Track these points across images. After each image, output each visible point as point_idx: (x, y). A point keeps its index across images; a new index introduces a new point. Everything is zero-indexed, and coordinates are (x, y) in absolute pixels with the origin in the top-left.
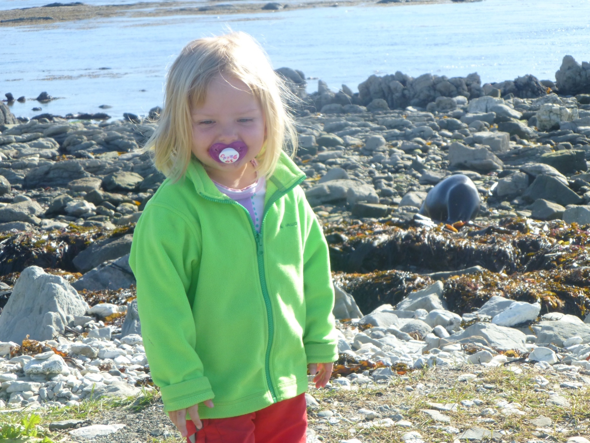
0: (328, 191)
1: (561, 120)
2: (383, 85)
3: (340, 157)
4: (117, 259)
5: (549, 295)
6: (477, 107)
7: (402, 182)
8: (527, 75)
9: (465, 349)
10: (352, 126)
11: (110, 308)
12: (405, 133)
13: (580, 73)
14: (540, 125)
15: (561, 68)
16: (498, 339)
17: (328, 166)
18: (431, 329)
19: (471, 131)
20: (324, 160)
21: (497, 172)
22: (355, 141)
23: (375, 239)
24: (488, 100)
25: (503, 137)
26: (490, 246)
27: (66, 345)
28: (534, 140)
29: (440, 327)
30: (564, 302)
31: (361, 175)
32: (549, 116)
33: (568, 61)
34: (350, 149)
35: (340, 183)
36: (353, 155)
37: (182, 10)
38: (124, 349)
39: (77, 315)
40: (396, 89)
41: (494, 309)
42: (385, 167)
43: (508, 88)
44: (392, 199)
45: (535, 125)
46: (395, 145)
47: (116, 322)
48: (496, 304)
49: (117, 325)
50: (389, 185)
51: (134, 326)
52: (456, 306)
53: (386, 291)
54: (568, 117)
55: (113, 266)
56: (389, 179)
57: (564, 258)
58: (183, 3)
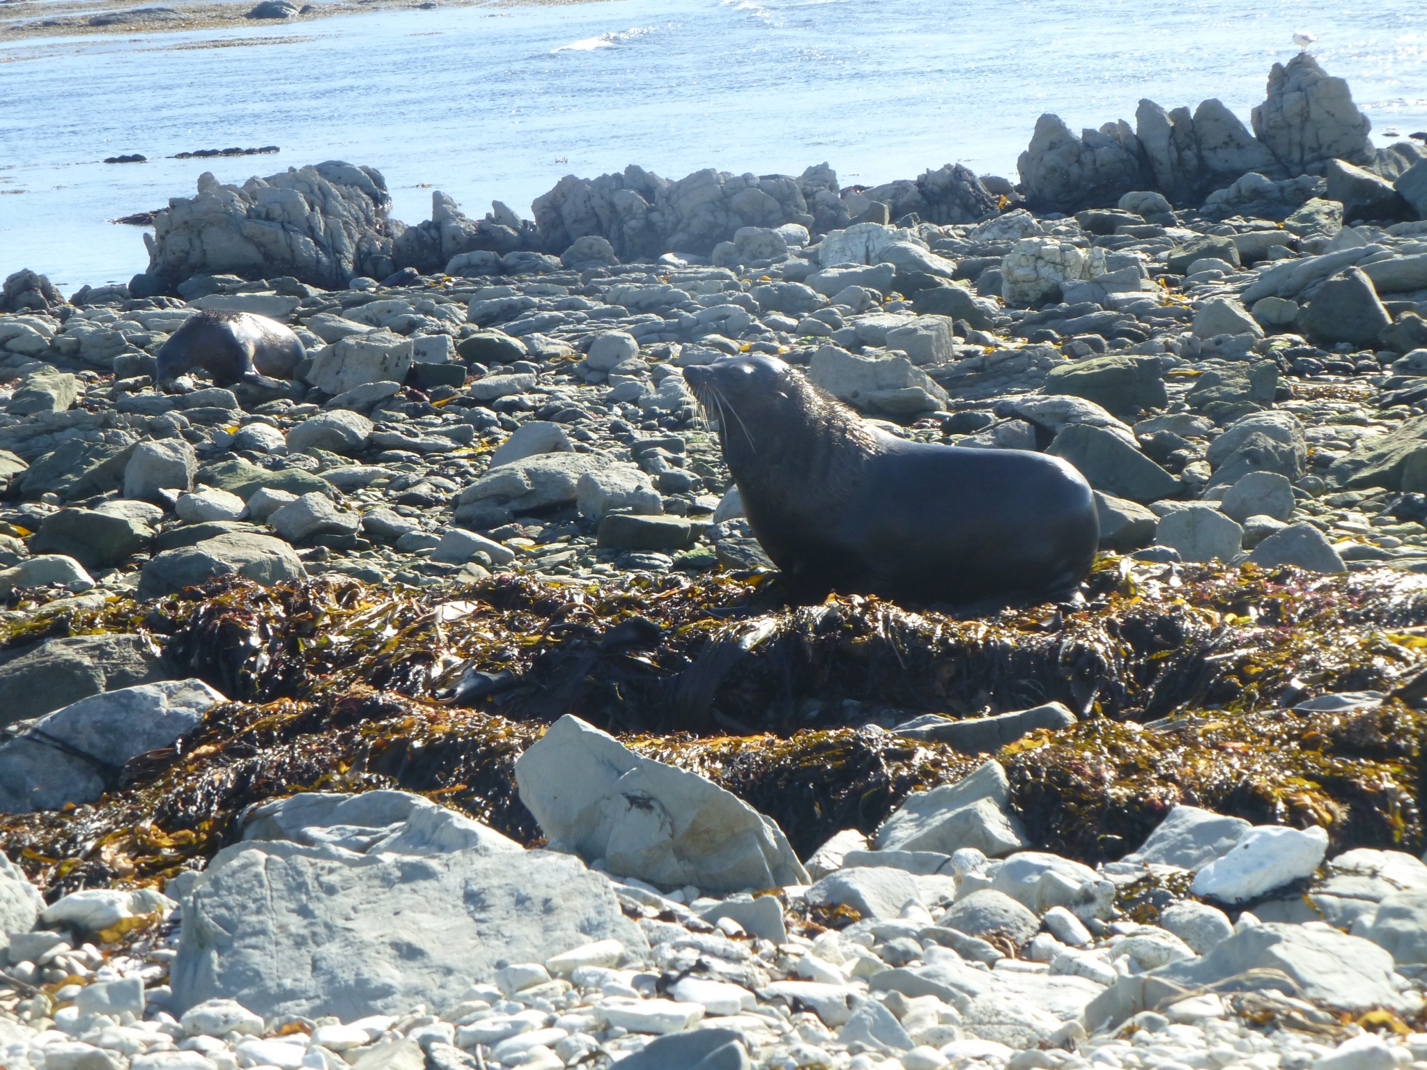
0: (527, 484)
1: (1065, 278)
2: (596, 201)
3: (532, 391)
4: (47, 718)
5: (1305, 791)
6: (843, 251)
7: (704, 452)
8: (948, 166)
9: (1239, 1013)
10: (541, 308)
11: (112, 903)
12: (679, 323)
13: (1079, 156)
14: (1012, 290)
15: (1031, 145)
16: (1320, 973)
17: (504, 415)
18: (1036, 922)
19: (845, 313)
20: (489, 398)
21: (941, 418)
22: (558, 346)
23: (745, 630)
24: (869, 232)
25: (937, 328)
26: (1051, 638)
27: (19, 1043)
28: (1003, 330)
29: (1058, 911)
30: (1348, 807)
31: (594, 436)
32: (1035, 268)
33: (1050, 128)
34: (548, 369)
35: (554, 462)
36: (557, 383)
37: (47, 24)
38: (202, 1052)
39: (15, 931)
40: (629, 210)
41: (1183, 844)
42: (650, 414)
43: (903, 199)
44: (693, 500)
45: (998, 293)
46: (663, 355)
47: (136, 946)
48: (1190, 831)
49: (142, 957)
50: (677, 462)
51: (209, 969)
52: (1049, 831)
53: (837, 792)
54: (1080, 269)
55: (37, 737)
56: (674, 446)
57: (1257, 665)
58: (46, 8)
